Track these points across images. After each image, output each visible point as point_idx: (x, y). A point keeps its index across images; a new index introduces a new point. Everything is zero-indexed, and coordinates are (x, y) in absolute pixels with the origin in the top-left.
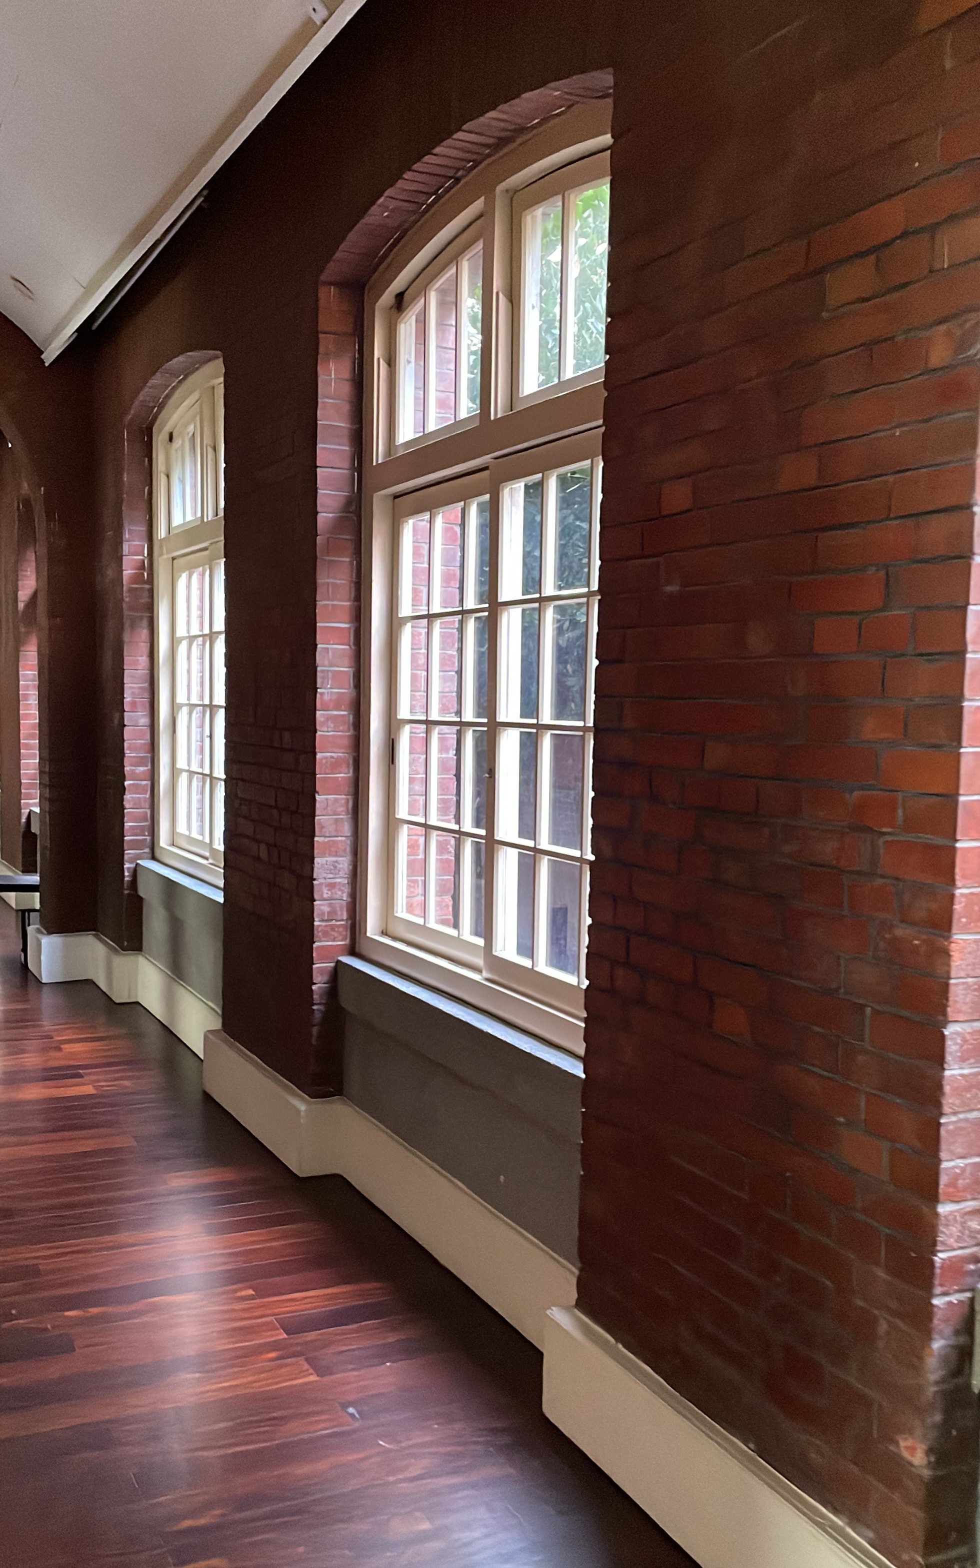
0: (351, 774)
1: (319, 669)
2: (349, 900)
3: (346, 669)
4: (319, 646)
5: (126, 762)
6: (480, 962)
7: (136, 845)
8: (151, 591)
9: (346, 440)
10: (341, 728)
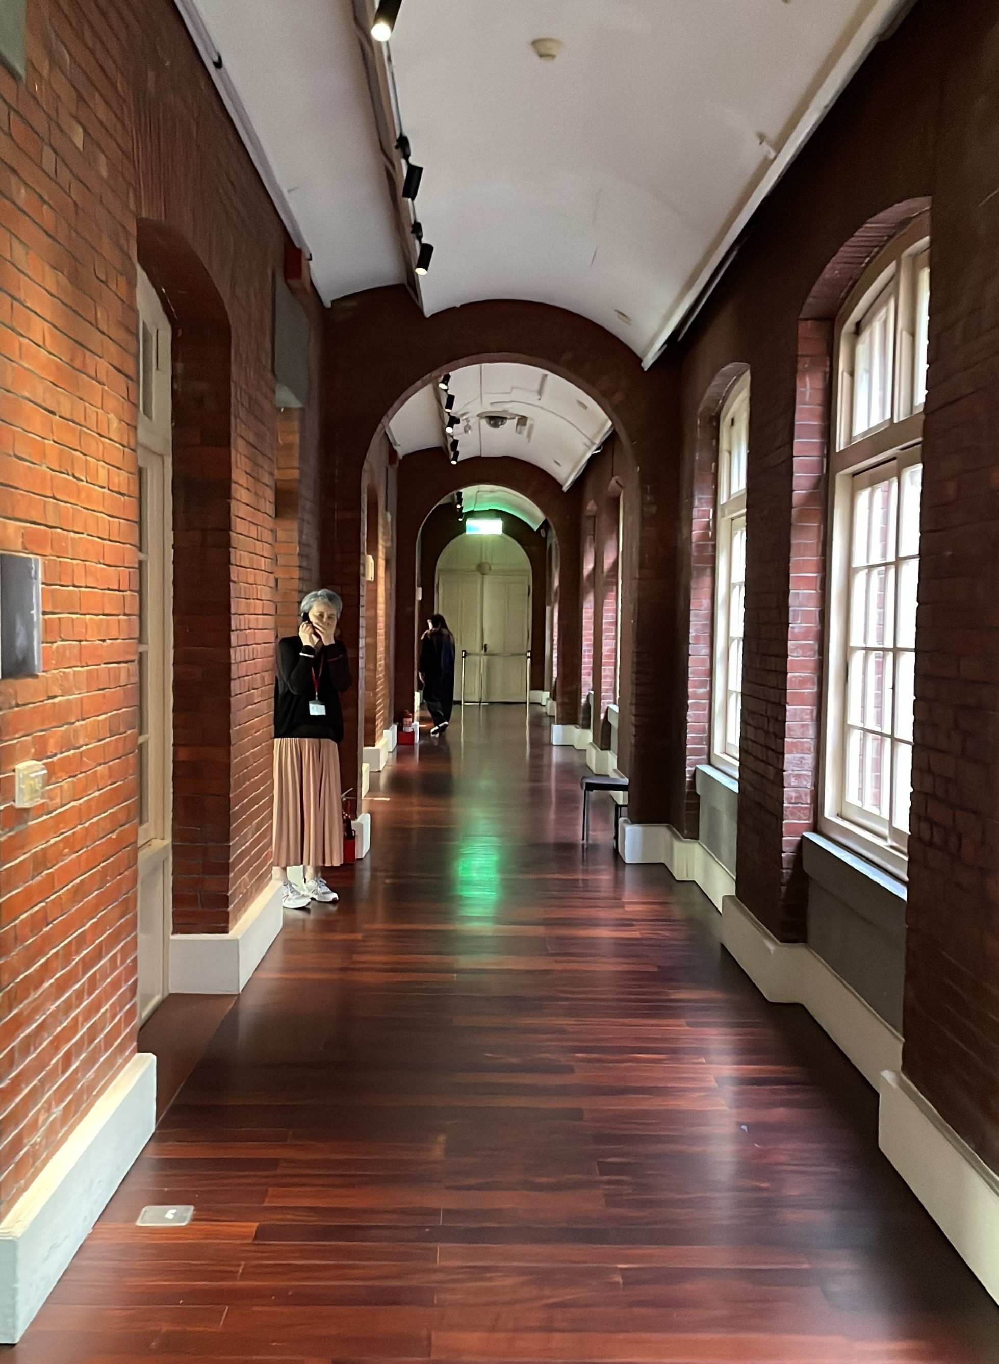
0: (815, 689)
1: (791, 609)
2: (813, 788)
3: (813, 608)
4: (792, 591)
5: (690, 684)
6: (886, 831)
7: (697, 752)
8: (714, 547)
9: (818, 434)
10: (808, 654)
